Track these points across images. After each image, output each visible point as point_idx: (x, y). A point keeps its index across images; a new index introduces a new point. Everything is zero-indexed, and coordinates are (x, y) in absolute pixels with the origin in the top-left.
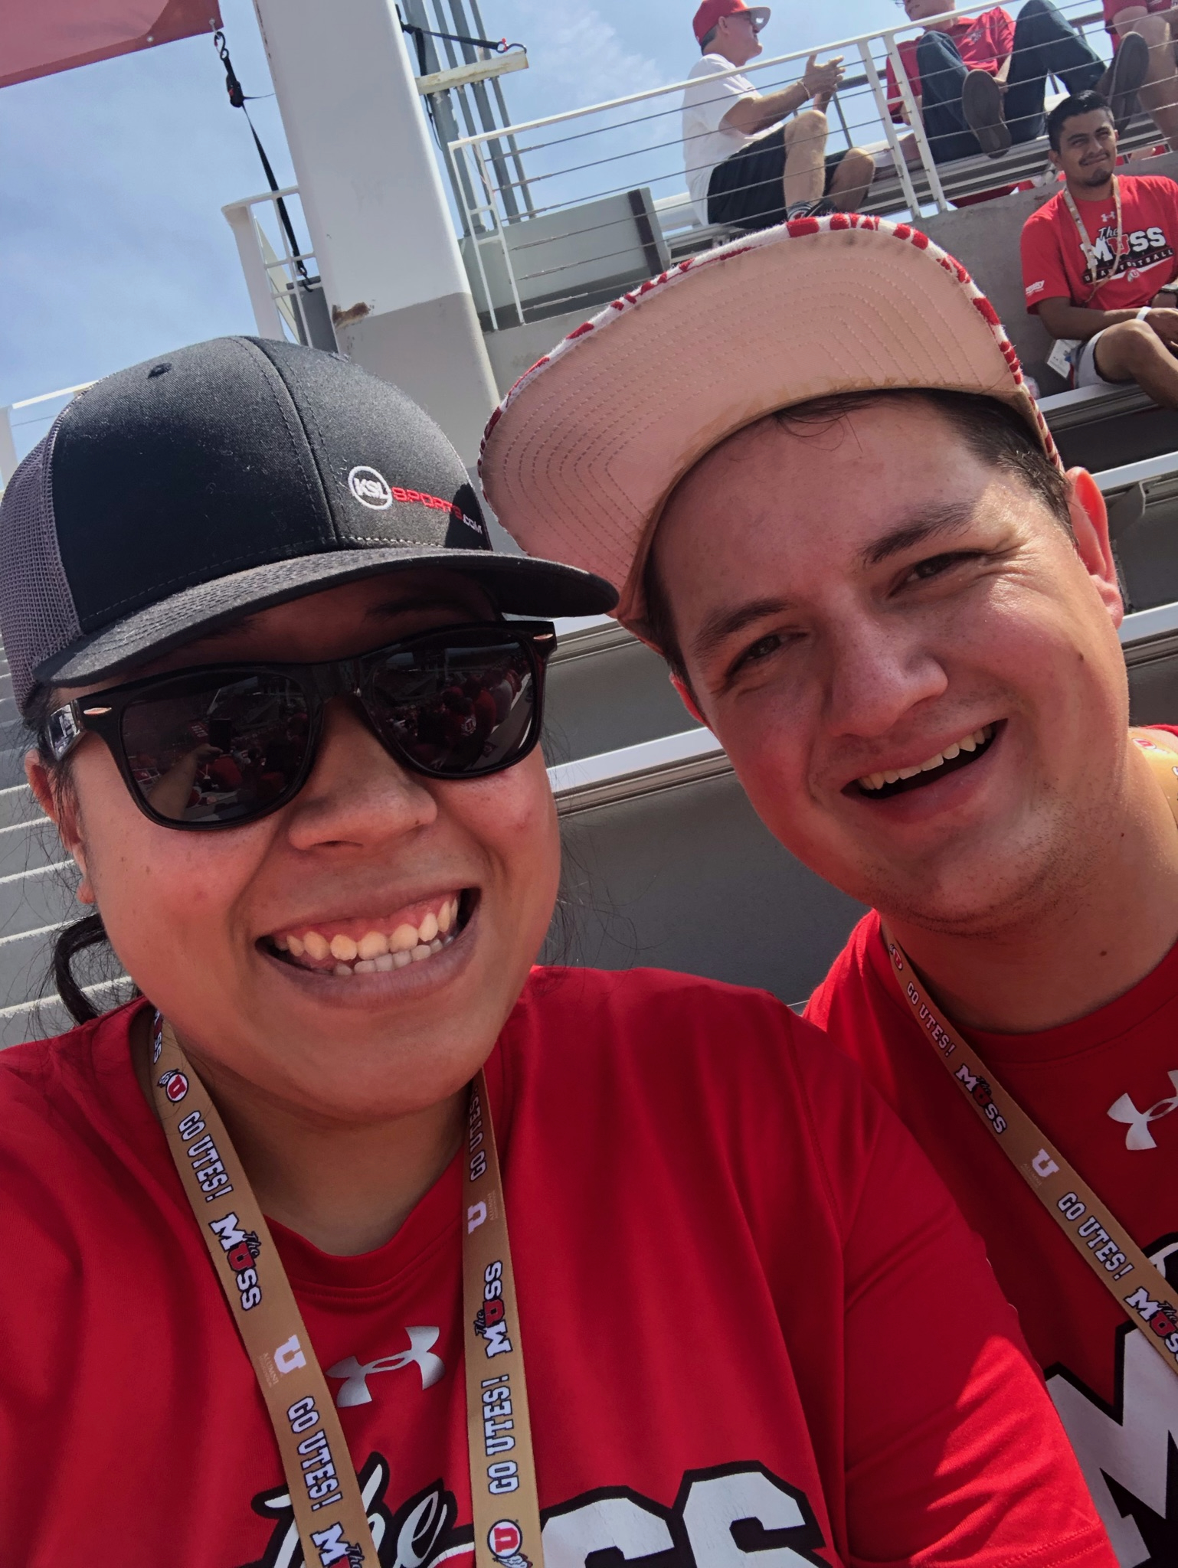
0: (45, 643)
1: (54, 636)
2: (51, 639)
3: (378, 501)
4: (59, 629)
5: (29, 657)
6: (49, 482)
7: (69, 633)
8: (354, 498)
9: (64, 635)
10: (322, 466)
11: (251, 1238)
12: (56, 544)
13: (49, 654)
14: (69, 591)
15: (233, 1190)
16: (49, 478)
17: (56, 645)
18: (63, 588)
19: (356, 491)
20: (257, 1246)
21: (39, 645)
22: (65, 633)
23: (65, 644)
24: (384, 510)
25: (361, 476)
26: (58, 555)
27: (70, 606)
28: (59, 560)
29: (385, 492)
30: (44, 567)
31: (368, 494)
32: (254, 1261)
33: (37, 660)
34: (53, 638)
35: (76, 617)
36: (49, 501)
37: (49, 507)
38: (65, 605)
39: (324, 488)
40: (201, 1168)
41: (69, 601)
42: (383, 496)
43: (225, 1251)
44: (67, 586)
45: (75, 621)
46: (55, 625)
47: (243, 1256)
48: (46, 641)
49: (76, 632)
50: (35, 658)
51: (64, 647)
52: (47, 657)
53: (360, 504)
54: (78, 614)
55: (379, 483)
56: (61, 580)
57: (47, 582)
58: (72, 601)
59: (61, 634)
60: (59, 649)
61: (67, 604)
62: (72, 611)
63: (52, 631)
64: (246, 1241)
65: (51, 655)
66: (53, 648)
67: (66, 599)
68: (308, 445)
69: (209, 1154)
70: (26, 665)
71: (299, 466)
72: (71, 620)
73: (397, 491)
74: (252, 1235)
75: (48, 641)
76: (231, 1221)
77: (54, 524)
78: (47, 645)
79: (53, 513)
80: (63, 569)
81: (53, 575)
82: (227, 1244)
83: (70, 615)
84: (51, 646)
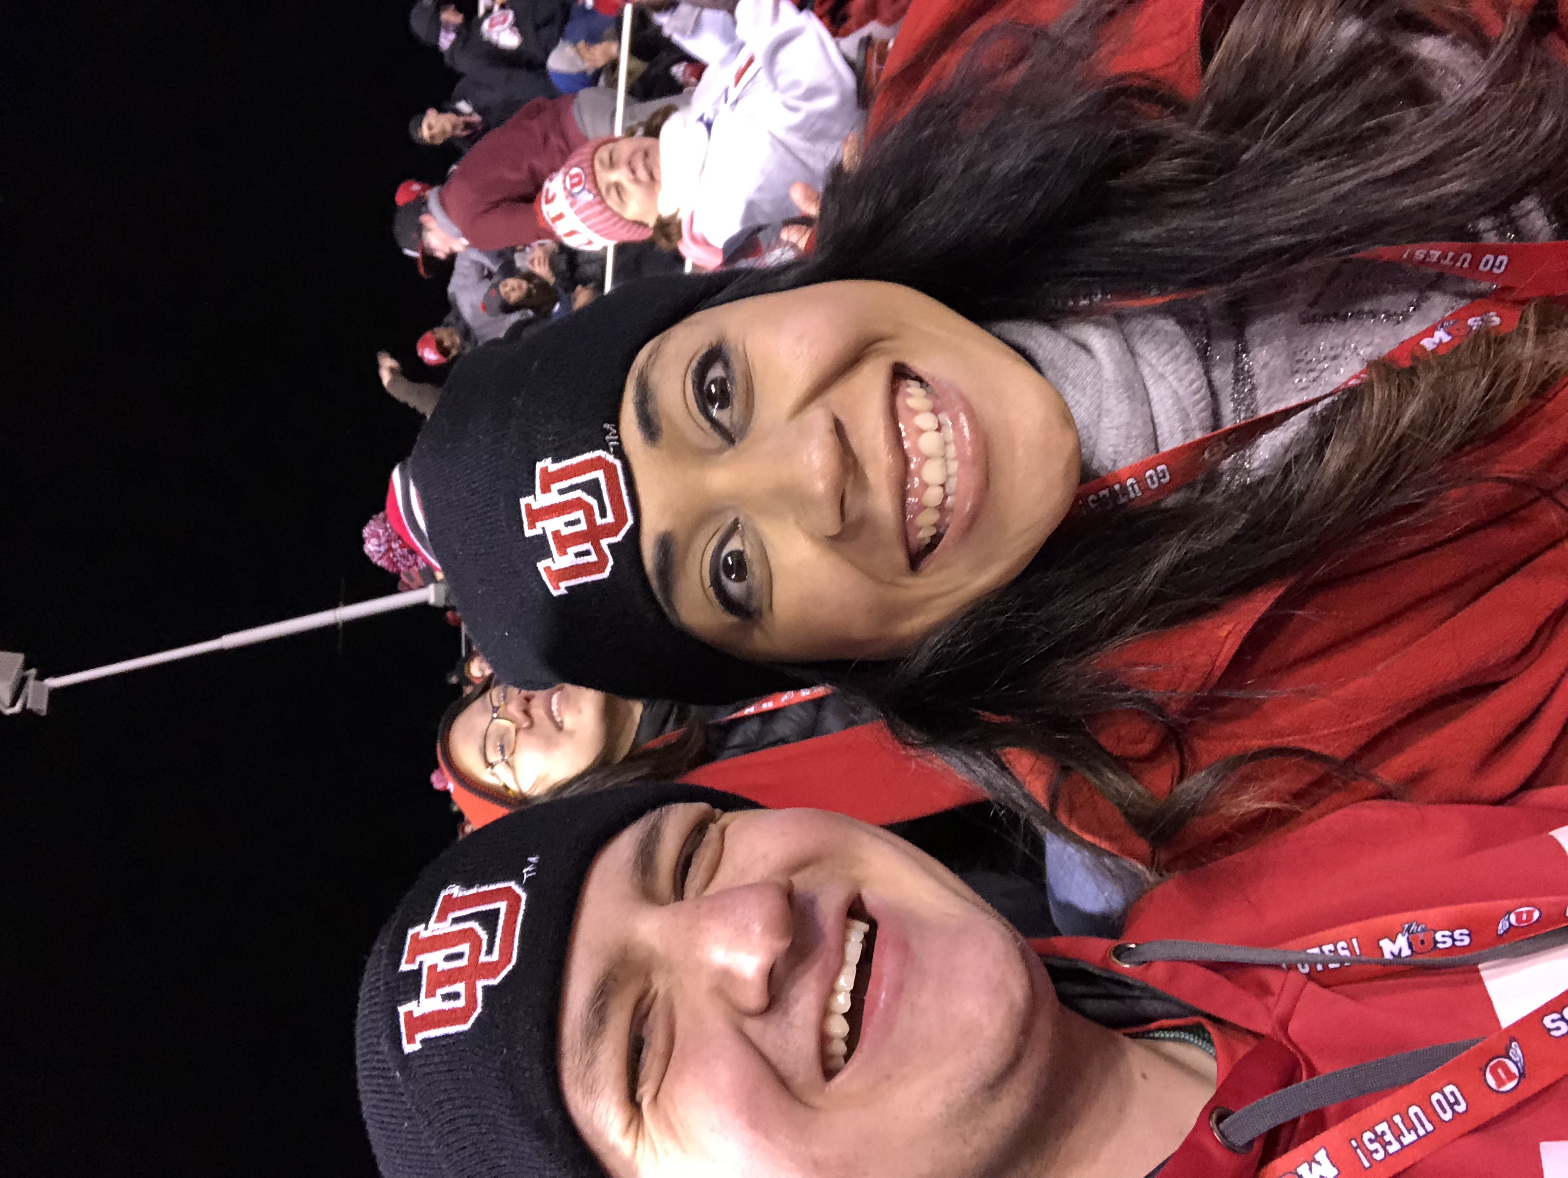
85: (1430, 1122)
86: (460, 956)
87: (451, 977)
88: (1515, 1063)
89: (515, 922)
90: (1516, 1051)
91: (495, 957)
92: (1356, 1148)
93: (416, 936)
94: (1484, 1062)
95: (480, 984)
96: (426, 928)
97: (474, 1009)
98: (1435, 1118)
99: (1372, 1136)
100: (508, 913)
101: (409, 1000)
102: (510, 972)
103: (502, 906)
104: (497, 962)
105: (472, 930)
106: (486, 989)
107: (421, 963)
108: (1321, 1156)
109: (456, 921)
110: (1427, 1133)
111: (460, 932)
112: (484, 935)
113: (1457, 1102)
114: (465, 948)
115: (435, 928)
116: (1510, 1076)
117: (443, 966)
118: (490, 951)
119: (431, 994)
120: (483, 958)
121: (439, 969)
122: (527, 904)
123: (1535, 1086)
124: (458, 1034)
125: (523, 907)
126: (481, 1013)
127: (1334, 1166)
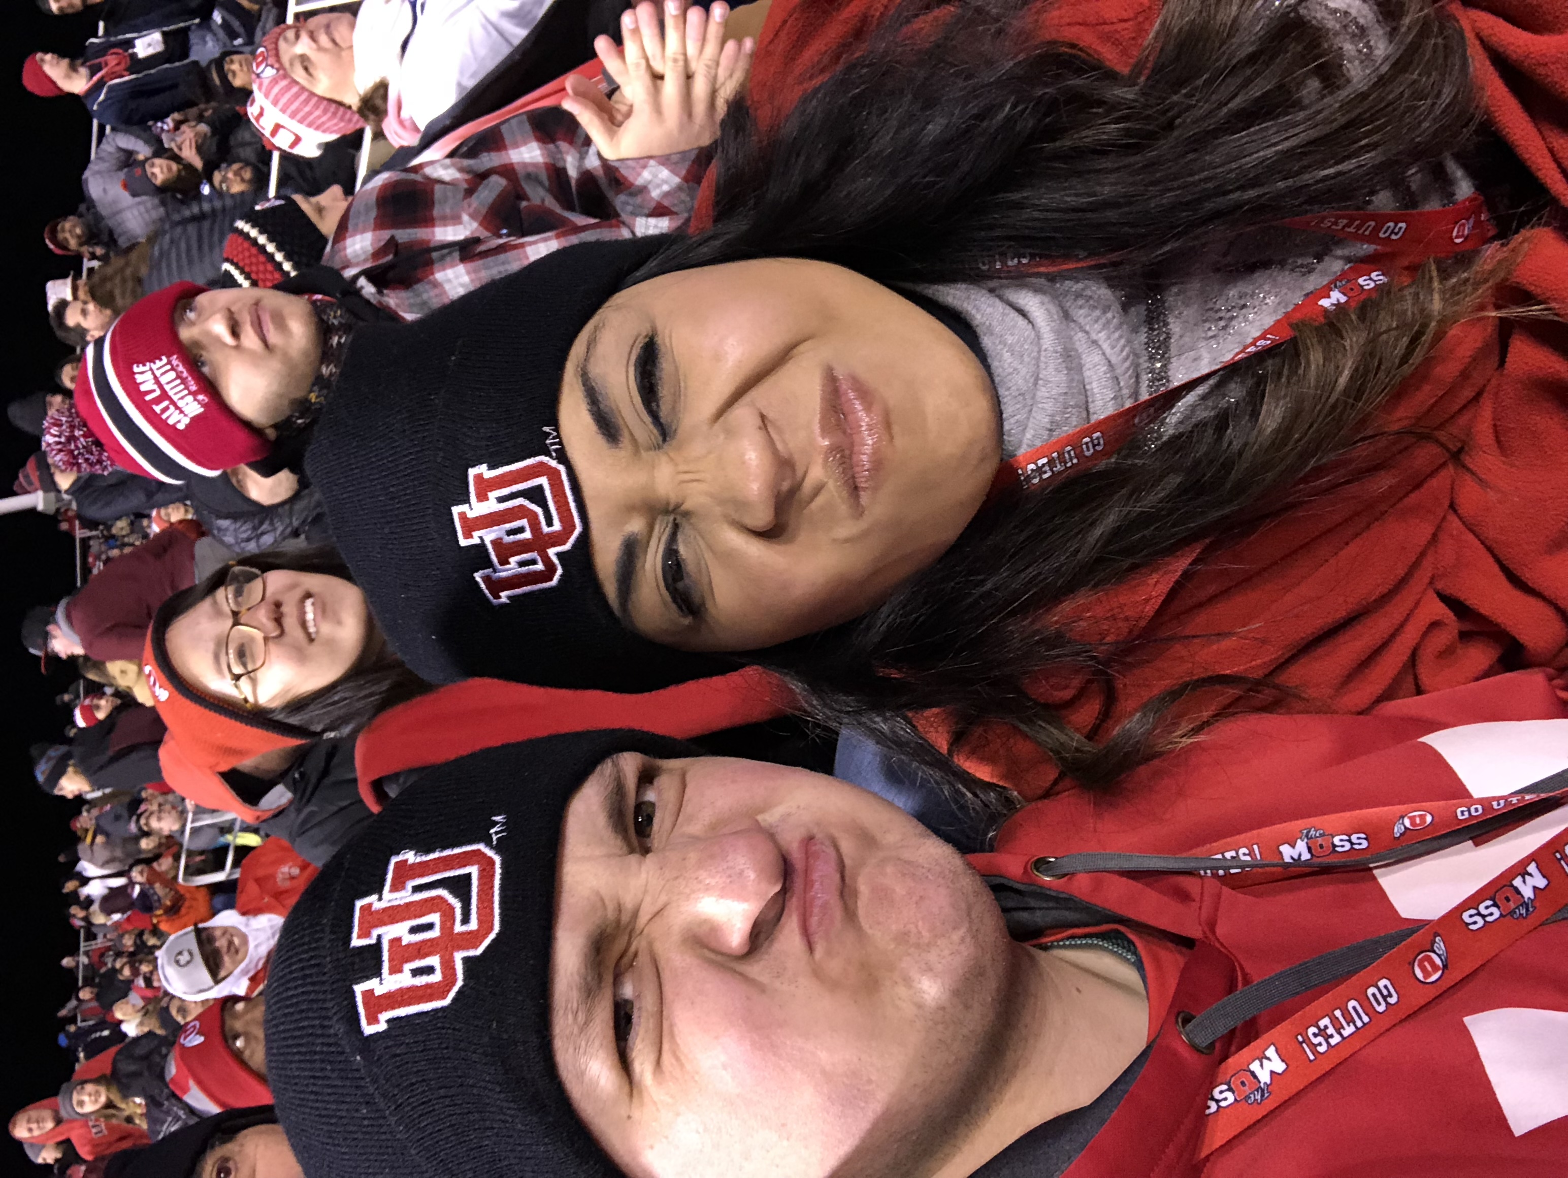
85: (1367, 1014)
86: (430, 926)
87: (421, 950)
88: (1439, 956)
89: (492, 887)
90: (1440, 945)
91: (473, 925)
92: (1301, 1043)
93: (367, 908)
94: (1412, 957)
95: (459, 957)
96: (380, 899)
97: (454, 982)
98: (1370, 1011)
99: (1315, 1030)
100: (480, 878)
101: (368, 978)
102: (493, 941)
103: (473, 870)
104: (478, 931)
105: (440, 898)
106: (466, 960)
107: (379, 937)
108: (1271, 1052)
109: (417, 889)
110: (1364, 1024)
111: (426, 901)
112: (457, 904)
113: (1390, 995)
114: (434, 918)
115: (390, 898)
116: (1435, 968)
117: (408, 939)
118: (466, 920)
119: (396, 969)
120: (458, 928)
121: (404, 943)
122: (503, 866)
123: (1456, 975)
124: (435, 1011)
125: (498, 871)
126: (463, 986)
127: (1283, 1061)
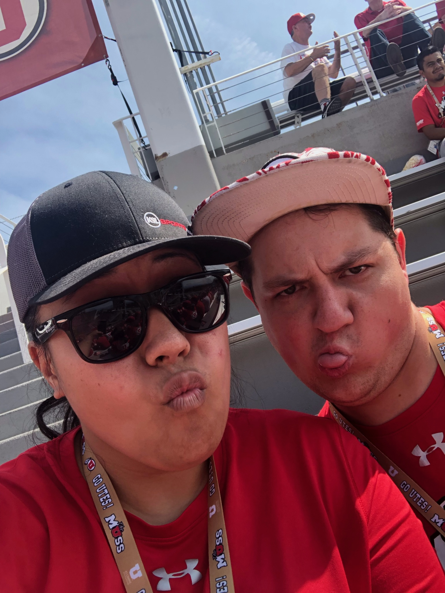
0: (32, 291)
1: (35, 288)
2: (34, 289)
3: (156, 225)
4: (37, 285)
5: (26, 297)
6: (30, 230)
7: (42, 286)
8: (147, 224)
9: (39, 287)
10: (134, 213)
11: (121, 524)
12: (35, 253)
13: (34, 295)
14: (41, 269)
15: (113, 505)
16: (30, 228)
17: (36, 291)
18: (38, 269)
19: (147, 221)
20: (123, 527)
21: (29, 292)
22: (40, 286)
23: (40, 290)
24: (159, 228)
25: (149, 216)
26: (36, 256)
27: (41, 275)
28: (36, 258)
29: (158, 221)
30: (30, 262)
31: (152, 222)
32: (122, 534)
33: (29, 299)
34: (35, 289)
35: (44, 279)
36: (30, 237)
37: (30, 239)
38: (39, 275)
39: (136, 221)
40: (101, 497)
41: (41, 273)
42: (157, 223)
43: (110, 529)
44: (40, 268)
45: (44, 281)
46: (36, 284)
47: (118, 531)
48: (32, 290)
49: (45, 285)
50: (28, 298)
51: (40, 291)
52: (33, 296)
53: (149, 226)
54: (45, 278)
55: (155, 218)
56: (37, 266)
57: (31, 268)
58: (42, 273)
59: (38, 286)
60: (38, 293)
61: (40, 275)
62: (42, 277)
63: (35, 286)
64: (118, 526)
65: (35, 295)
66: (35, 293)
67: (40, 273)
68: (128, 206)
69: (105, 491)
70: (24, 301)
71: (125, 214)
72: (42, 281)
73: (161, 220)
74: (121, 523)
75: (33, 290)
76: (113, 517)
77: (33, 245)
78: (33, 292)
79: (32, 241)
80: (38, 262)
81: (34, 264)
82: (111, 526)
83: (42, 278)
84: (34, 292)
